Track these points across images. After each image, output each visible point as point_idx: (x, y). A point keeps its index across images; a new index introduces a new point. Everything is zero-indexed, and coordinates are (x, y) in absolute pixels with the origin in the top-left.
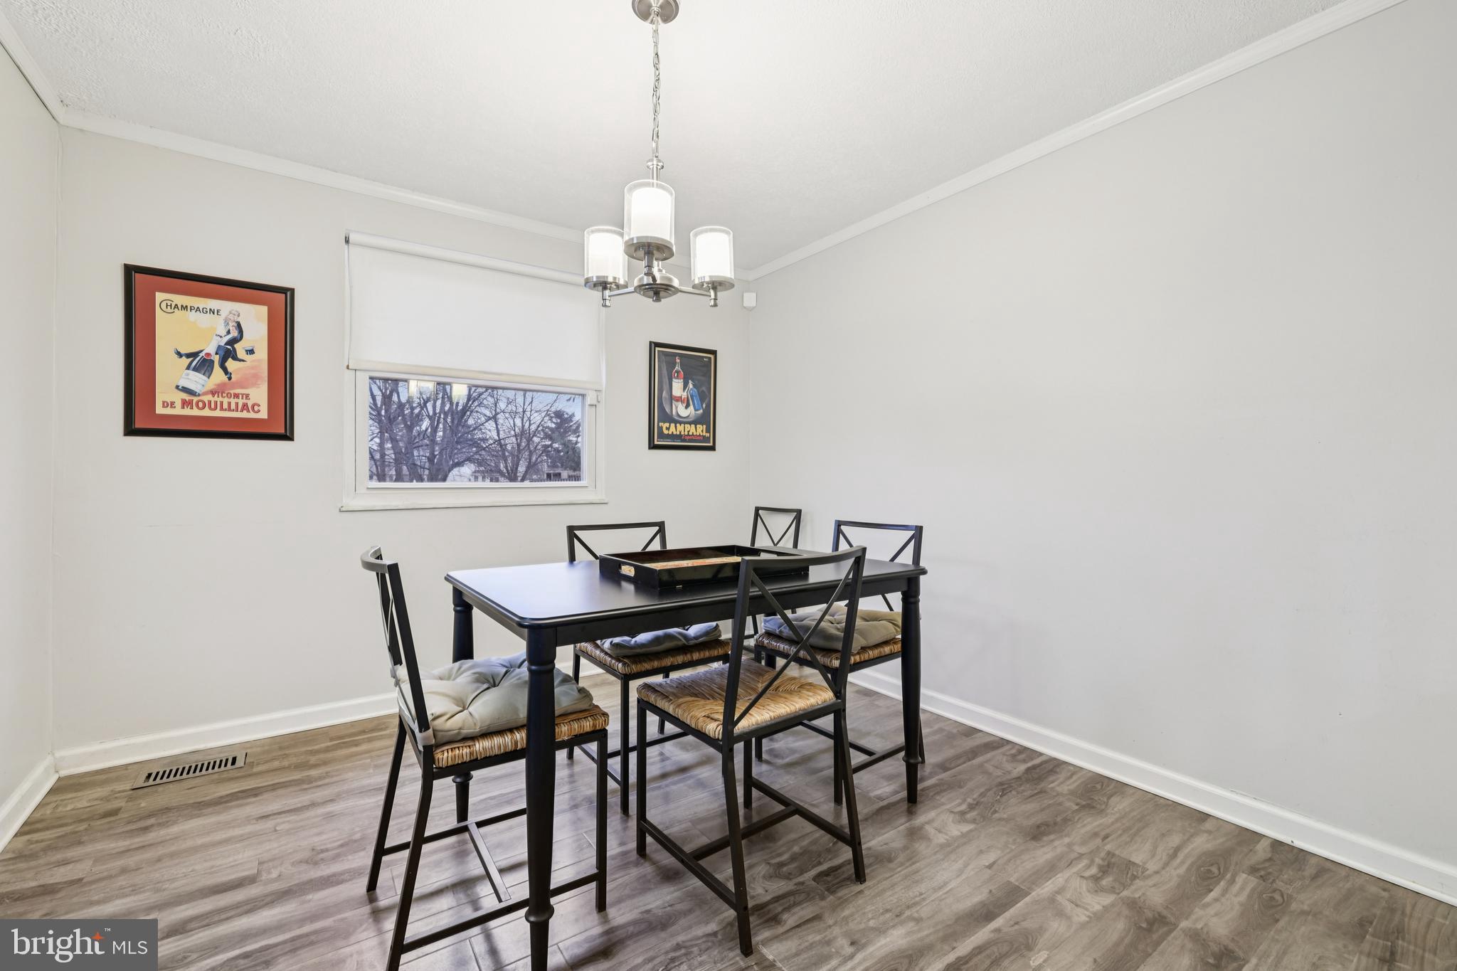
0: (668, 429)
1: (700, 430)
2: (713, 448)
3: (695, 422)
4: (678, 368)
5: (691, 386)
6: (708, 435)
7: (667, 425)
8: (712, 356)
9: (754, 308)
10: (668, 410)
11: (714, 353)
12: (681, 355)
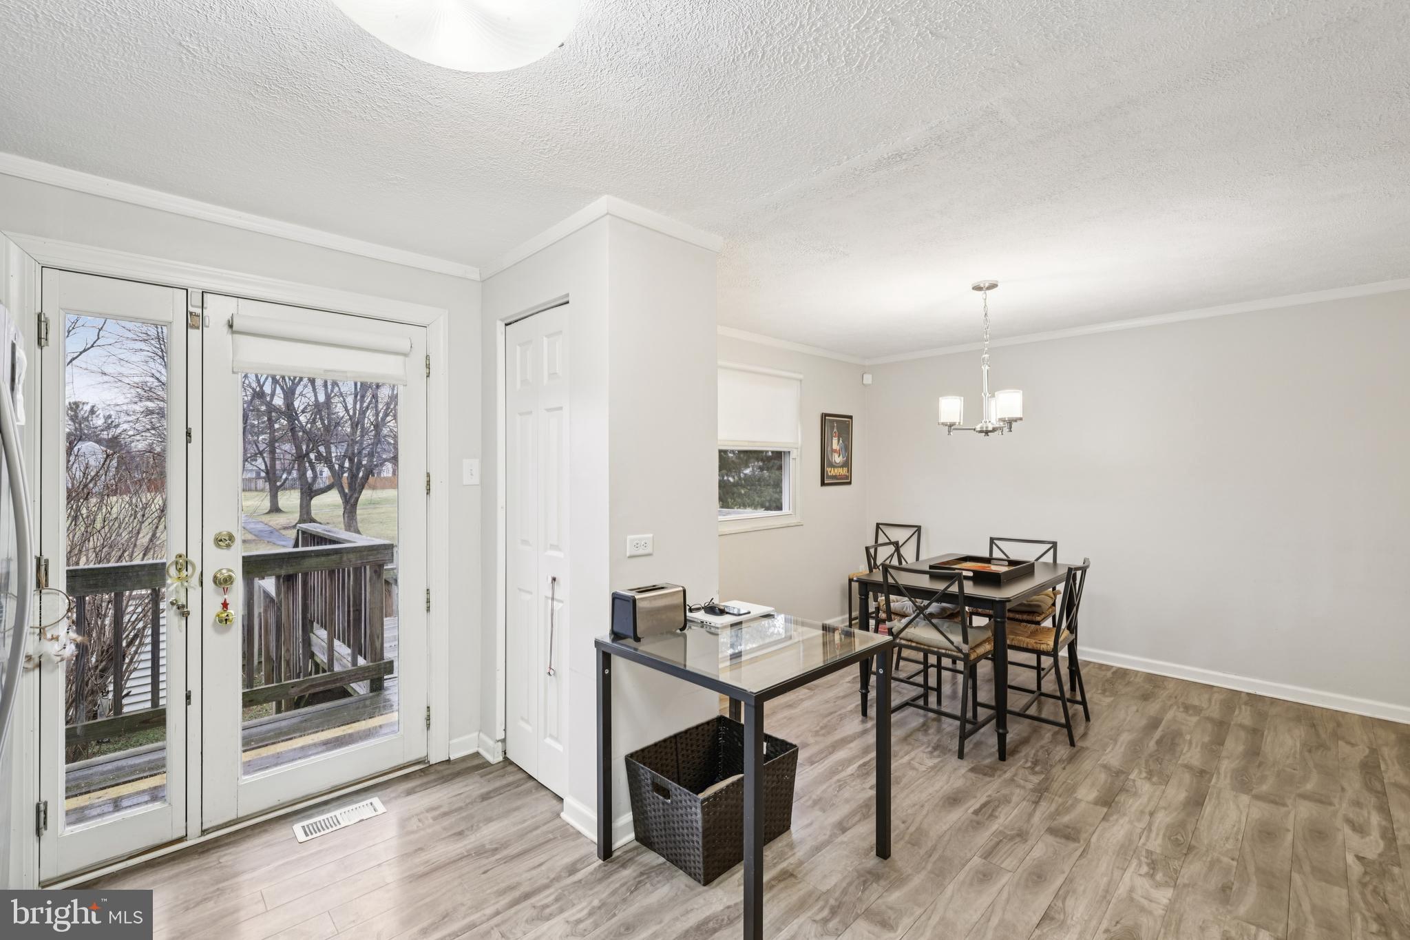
0: (830, 472)
1: (843, 471)
2: (850, 483)
3: (842, 466)
4: (835, 430)
5: (841, 442)
6: (847, 474)
7: (830, 469)
8: (850, 420)
9: (869, 385)
10: (830, 459)
11: (851, 417)
12: (837, 421)
